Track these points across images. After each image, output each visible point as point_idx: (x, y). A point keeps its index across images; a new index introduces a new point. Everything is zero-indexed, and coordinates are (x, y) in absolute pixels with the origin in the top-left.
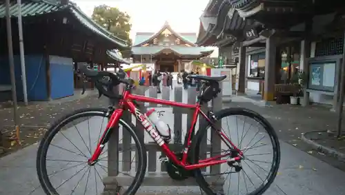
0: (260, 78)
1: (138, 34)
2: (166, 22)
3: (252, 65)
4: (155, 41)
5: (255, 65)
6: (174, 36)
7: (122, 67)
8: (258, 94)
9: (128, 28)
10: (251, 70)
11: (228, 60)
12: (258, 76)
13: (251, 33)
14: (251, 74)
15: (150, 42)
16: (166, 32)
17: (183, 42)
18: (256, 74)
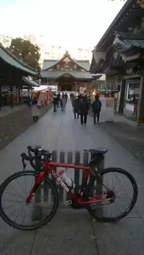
0: (134, 102)
1: (45, 61)
2: (67, 52)
3: (130, 92)
4: (58, 66)
5: (132, 92)
6: (72, 63)
7: (33, 88)
8: (133, 114)
9: (38, 56)
10: (129, 95)
11: (112, 86)
12: (134, 100)
13: (130, 71)
14: (129, 98)
15: (54, 67)
16: (67, 60)
17: (79, 68)
18: (132, 99)
